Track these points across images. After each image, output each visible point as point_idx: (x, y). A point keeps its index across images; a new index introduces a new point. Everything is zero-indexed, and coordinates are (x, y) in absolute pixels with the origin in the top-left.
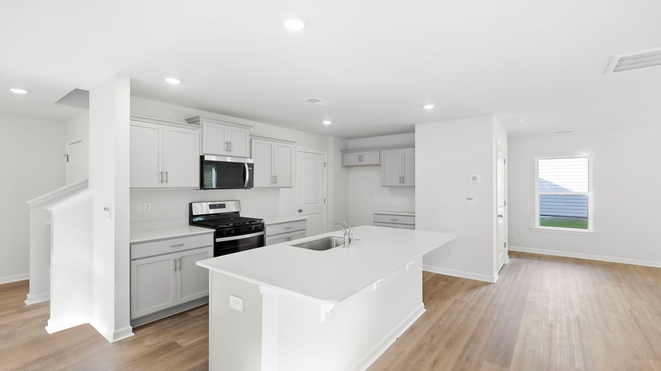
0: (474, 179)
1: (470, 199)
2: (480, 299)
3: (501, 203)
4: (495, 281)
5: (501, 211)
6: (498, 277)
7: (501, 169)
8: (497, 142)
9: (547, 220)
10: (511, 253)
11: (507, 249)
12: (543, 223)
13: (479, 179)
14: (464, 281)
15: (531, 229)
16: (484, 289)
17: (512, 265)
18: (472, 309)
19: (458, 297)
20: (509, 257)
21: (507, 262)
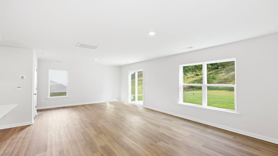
0: (22, 77)
1: (20, 87)
2: (27, 133)
3: (35, 89)
4: (33, 123)
5: (35, 92)
6: (34, 121)
7: (36, 74)
8: (34, 62)
9: (53, 94)
10: (38, 111)
11: (36, 109)
12: (51, 96)
13: (25, 78)
14: (15, 129)
15: (46, 98)
16: (27, 128)
17: (39, 115)
18: (24, 138)
19: (14, 136)
20: (37, 112)
21: (37, 114)
